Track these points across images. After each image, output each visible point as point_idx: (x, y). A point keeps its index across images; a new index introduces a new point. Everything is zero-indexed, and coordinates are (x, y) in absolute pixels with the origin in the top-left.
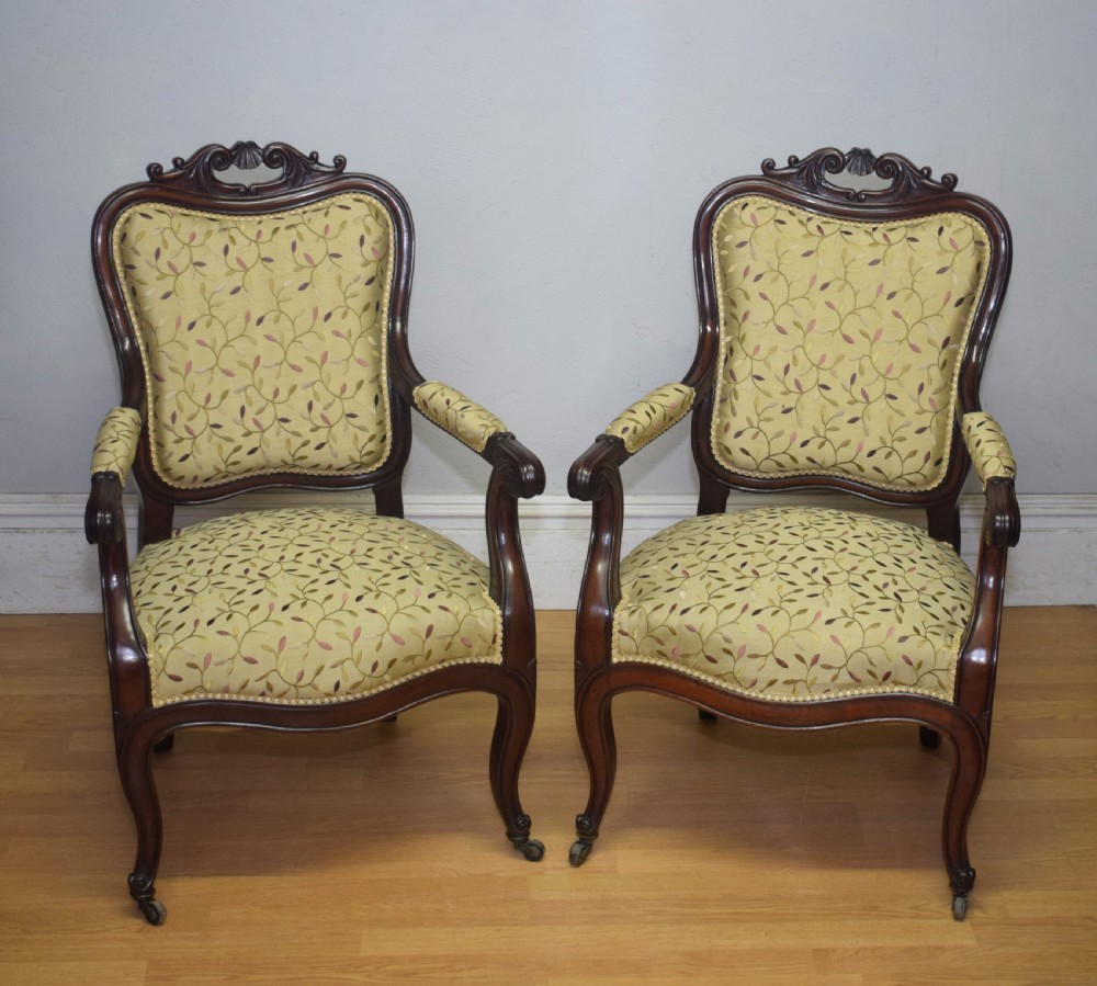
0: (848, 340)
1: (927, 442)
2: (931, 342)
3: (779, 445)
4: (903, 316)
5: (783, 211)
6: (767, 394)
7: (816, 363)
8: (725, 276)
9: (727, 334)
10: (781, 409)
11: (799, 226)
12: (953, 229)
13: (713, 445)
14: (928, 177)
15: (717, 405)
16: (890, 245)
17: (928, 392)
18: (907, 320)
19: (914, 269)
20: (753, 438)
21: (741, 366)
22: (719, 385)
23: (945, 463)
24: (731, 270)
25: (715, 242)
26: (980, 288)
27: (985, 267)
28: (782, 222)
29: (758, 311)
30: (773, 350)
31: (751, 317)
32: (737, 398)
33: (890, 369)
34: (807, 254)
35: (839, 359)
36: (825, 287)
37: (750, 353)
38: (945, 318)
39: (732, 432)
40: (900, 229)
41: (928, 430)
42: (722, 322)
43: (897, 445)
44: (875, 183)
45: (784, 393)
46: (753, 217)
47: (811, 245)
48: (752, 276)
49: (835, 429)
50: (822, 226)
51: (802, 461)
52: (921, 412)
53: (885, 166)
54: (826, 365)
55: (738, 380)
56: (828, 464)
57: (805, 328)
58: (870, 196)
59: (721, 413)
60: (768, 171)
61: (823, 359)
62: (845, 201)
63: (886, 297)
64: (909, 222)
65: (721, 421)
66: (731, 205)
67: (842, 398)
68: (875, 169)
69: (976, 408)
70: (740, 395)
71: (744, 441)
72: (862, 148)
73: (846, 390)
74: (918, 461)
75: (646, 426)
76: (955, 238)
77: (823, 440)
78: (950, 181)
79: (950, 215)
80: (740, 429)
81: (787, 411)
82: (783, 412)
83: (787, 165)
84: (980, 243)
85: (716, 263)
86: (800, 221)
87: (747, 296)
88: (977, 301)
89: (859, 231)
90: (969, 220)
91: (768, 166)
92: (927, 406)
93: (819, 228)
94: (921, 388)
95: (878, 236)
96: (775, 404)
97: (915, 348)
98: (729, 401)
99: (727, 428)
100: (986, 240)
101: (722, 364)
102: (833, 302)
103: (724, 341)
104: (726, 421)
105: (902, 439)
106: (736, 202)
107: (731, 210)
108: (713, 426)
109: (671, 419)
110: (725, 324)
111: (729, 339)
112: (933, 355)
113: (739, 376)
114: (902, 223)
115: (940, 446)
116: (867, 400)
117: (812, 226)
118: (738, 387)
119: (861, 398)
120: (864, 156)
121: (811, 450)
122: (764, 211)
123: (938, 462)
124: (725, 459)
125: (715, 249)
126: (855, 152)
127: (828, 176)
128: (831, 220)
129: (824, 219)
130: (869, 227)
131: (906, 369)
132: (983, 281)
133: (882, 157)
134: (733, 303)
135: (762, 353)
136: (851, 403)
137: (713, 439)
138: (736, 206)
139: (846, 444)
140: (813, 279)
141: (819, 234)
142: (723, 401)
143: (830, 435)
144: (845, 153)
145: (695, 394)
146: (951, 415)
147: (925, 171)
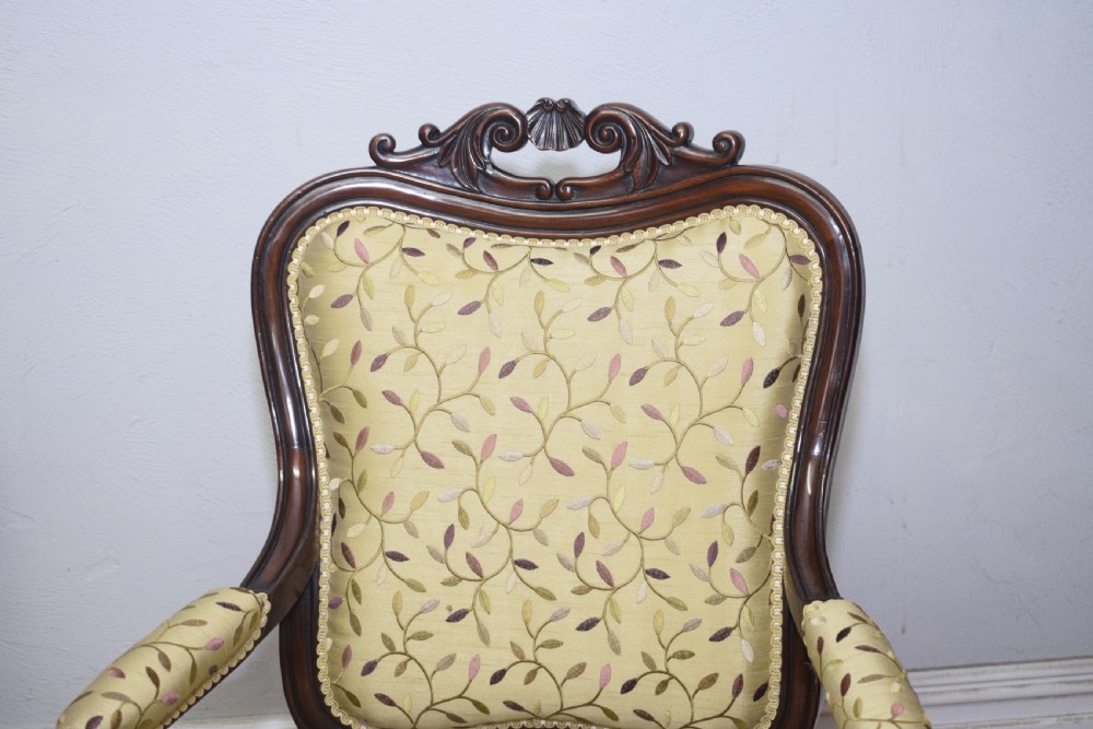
0: (563, 469)
1: (736, 657)
2: (723, 462)
3: (449, 683)
4: (665, 415)
5: (418, 231)
6: (416, 587)
7: (506, 519)
8: (318, 364)
9: (332, 475)
10: (447, 615)
11: (449, 255)
12: (745, 236)
13: (325, 689)
14: (686, 142)
15: (324, 612)
16: (626, 278)
17: (727, 557)
18: (673, 422)
19: (677, 321)
20: (398, 673)
21: (361, 534)
22: (325, 575)
23: (774, 692)
24: (328, 350)
25: (294, 300)
26: (809, 347)
27: (815, 306)
28: (415, 252)
29: (386, 428)
30: (420, 501)
31: (372, 442)
32: (359, 599)
33: (649, 518)
34: (469, 310)
35: (549, 508)
36: (507, 370)
37: (378, 510)
38: (748, 411)
39: (357, 664)
40: (642, 246)
41: (734, 632)
42: (321, 452)
43: (676, 666)
44: (588, 162)
45: (447, 583)
46: (359, 249)
47: (474, 290)
48: (366, 360)
49: (553, 644)
50: (494, 253)
51: (498, 710)
52: (717, 599)
53: (601, 128)
54: (525, 521)
55: (358, 564)
56: (548, 709)
57: (477, 453)
58: (581, 187)
59: (334, 629)
60: (382, 158)
61: (518, 509)
62: (532, 200)
63: (628, 379)
64: (659, 231)
65: (334, 645)
66: (317, 228)
67: (562, 583)
68: (585, 137)
69: (828, 591)
70: (364, 592)
71: (382, 680)
72: (556, 98)
73: (569, 568)
74: (721, 692)
75: (143, 704)
76: (748, 254)
77: (534, 666)
78: (729, 146)
79: (736, 211)
80: (371, 658)
81: (457, 617)
82: (449, 620)
83: (419, 143)
84: (800, 260)
85: (301, 341)
86: (451, 247)
87: (361, 400)
88: (804, 373)
89: (566, 256)
90: (774, 217)
91: (381, 147)
92: (728, 588)
93: (487, 256)
94: (713, 552)
95: (602, 261)
96: (435, 605)
97: (692, 475)
98: (345, 603)
99: (346, 657)
100: (811, 253)
101: (327, 532)
102: (526, 398)
103: (327, 486)
104: (343, 643)
105: (684, 655)
106: (328, 221)
107: (318, 237)
108: (321, 652)
109: (213, 670)
110: (328, 456)
111: (335, 484)
112: (731, 486)
113: (360, 558)
114: (646, 234)
115: (761, 663)
116: (610, 583)
117: (474, 255)
118: (359, 578)
119: (596, 580)
120: (561, 112)
121: (513, 686)
122: (380, 235)
123: (761, 692)
124: (351, 714)
125: (296, 314)
126: (544, 106)
127: (497, 156)
128: (513, 241)
129: (499, 239)
130: (584, 246)
131: (681, 517)
132: (812, 332)
133: (595, 112)
134: (337, 415)
135: (399, 509)
136: (579, 592)
137: (323, 677)
138: (326, 229)
139: (579, 670)
140: (485, 358)
141: (489, 269)
142: (334, 605)
143: (545, 656)
144: (524, 109)
145: (268, 606)
146: (777, 597)
147: (681, 132)
